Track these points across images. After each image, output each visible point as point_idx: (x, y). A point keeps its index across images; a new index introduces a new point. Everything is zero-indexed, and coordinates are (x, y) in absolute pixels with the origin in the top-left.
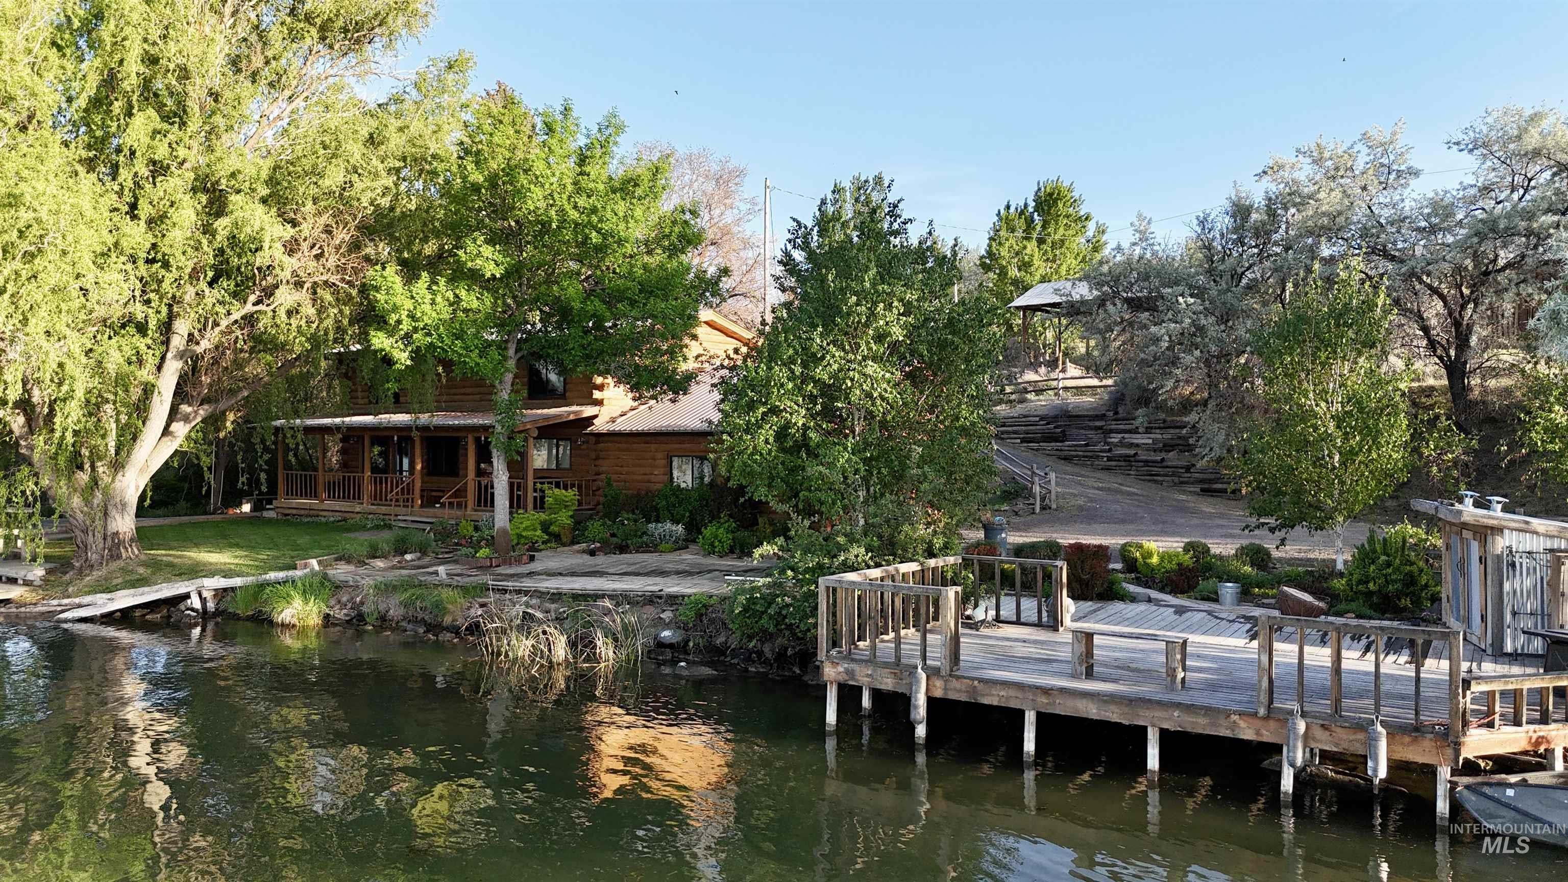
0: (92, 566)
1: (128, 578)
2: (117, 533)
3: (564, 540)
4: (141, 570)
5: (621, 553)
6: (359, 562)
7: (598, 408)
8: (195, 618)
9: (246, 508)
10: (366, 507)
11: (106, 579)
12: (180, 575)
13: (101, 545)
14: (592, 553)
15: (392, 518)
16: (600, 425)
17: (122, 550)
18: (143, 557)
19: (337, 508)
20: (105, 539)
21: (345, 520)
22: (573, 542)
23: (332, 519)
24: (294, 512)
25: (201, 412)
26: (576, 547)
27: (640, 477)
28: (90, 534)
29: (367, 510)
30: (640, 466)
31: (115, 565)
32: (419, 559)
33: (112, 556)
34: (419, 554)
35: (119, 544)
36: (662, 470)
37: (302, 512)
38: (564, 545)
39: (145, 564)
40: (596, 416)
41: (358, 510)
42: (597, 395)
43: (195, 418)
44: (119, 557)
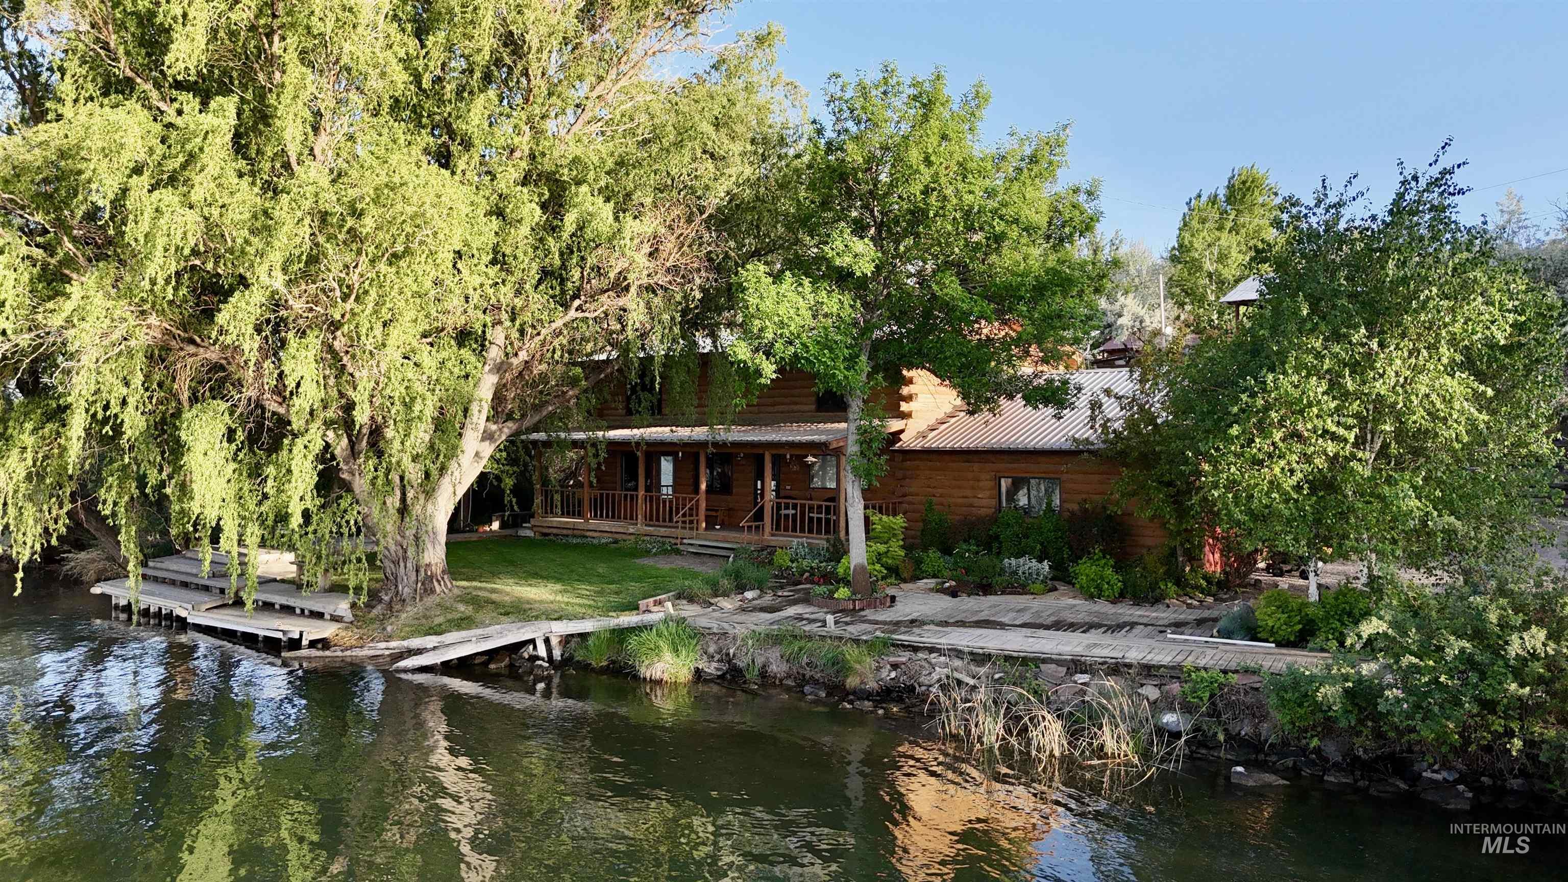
0: (404, 601)
1: (449, 616)
2: (428, 565)
3: (905, 575)
4: (462, 607)
5: (985, 594)
6: (705, 602)
7: (904, 421)
8: (547, 669)
9: (496, 526)
10: (641, 527)
11: (425, 617)
12: (507, 614)
13: (414, 578)
14: (954, 594)
15: (678, 541)
16: (908, 440)
17: (436, 584)
18: (456, 591)
19: (607, 529)
20: (417, 571)
21: (616, 542)
22: (915, 578)
23: (603, 541)
24: (555, 531)
25: (506, 430)
26: (922, 583)
27: (960, 501)
28: (402, 564)
29: (642, 531)
30: (959, 487)
31: (430, 600)
32: (760, 597)
33: (425, 590)
34: (758, 592)
35: (432, 577)
36: (988, 493)
37: (565, 532)
38: (905, 581)
39: (462, 599)
40: (902, 431)
41: (631, 531)
42: (904, 407)
43: (500, 436)
44: (433, 591)
